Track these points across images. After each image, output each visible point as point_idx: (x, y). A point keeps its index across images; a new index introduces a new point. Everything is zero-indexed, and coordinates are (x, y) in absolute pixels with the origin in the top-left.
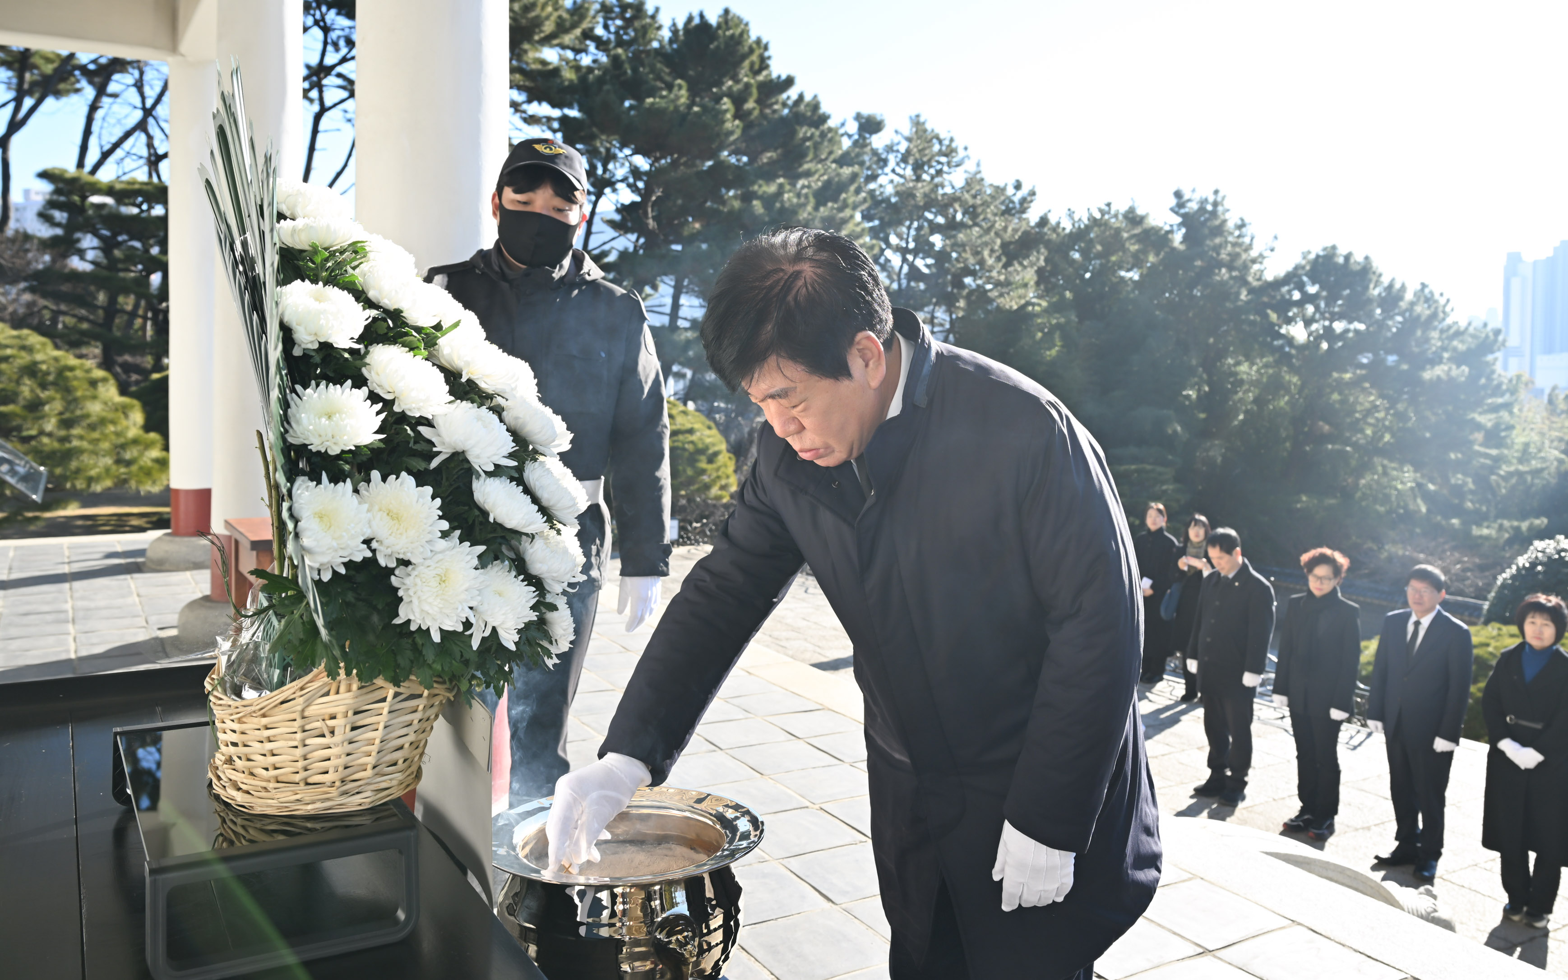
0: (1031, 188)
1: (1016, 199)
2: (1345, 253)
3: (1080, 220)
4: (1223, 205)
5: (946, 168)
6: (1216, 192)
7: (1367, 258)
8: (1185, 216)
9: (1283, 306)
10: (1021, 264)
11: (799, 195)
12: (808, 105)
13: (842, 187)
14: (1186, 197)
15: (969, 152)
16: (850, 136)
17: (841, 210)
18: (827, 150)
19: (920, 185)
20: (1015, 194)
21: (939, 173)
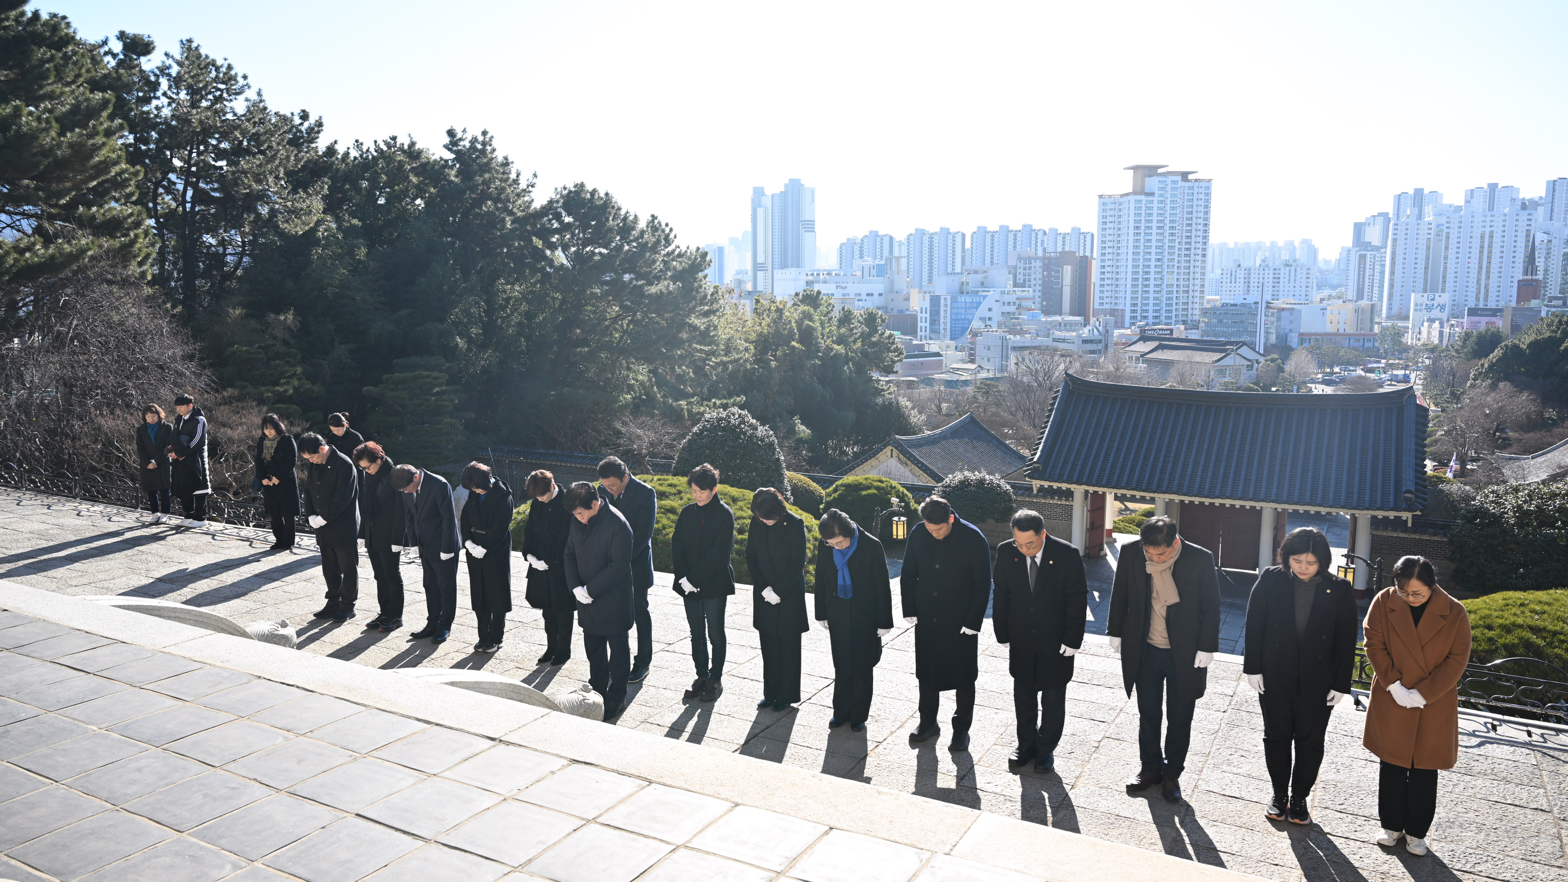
0: (317, 118)
1: (303, 128)
2: (590, 189)
3: (368, 151)
4: (490, 145)
5: (225, 95)
6: (484, 133)
7: (607, 194)
8: (458, 153)
9: (545, 234)
10: (305, 191)
11: (39, 119)
12: (46, 24)
13: (93, 112)
14: (459, 136)
15: (249, 81)
16: (114, 56)
17: (91, 136)
18: (72, 74)
19: (194, 111)
20: (301, 124)
21: (219, 99)
